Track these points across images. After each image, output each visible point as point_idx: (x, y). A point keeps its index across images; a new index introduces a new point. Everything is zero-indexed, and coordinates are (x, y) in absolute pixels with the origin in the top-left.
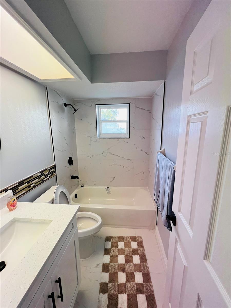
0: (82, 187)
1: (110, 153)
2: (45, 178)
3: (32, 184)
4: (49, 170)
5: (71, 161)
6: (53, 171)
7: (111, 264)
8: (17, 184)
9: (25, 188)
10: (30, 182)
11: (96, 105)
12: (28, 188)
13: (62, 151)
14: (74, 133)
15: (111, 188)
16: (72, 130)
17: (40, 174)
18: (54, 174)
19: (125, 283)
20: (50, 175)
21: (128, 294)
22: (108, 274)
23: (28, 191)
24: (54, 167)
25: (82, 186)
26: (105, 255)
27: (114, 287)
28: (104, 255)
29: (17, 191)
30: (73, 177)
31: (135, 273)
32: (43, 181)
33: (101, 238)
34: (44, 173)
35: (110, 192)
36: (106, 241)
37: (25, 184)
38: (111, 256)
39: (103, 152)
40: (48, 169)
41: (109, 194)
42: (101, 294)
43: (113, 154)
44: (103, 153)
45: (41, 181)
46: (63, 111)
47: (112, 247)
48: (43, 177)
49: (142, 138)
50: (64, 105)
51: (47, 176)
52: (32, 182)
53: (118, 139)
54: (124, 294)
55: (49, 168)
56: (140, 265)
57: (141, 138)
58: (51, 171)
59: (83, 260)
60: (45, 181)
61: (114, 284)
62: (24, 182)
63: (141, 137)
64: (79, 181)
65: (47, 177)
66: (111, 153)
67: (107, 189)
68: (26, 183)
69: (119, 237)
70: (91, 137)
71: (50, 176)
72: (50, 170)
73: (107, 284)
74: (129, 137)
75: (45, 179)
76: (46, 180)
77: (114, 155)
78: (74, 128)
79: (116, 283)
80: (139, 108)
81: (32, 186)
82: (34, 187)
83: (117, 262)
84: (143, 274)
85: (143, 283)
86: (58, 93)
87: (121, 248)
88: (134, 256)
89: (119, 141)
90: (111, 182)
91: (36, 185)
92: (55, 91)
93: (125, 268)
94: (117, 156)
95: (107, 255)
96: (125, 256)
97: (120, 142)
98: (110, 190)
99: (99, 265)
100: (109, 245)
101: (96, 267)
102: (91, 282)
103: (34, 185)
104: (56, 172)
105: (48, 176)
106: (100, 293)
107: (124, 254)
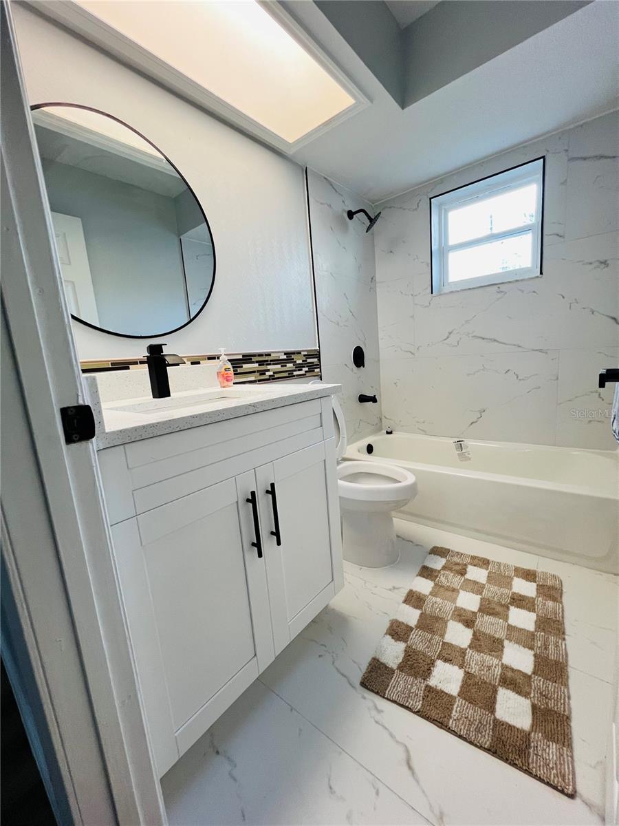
0: (388, 433)
1: (470, 335)
2: (295, 371)
3: (268, 370)
4: (305, 355)
5: (359, 357)
6: (313, 363)
7: (434, 599)
8: (241, 357)
9: (254, 372)
10: (263, 365)
11: (430, 199)
12: (260, 375)
13: (338, 324)
14: (373, 289)
15: (470, 443)
16: (369, 283)
17: (285, 357)
18: (316, 370)
19: (466, 649)
20: (307, 369)
21: (467, 673)
22: (418, 612)
23: (259, 381)
24: (317, 355)
25: (389, 430)
26: (419, 578)
27: (430, 642)
28: (417, 576)
29: (239, 370)
30: (363, 399)
31: (506, 643)
32: (290, 376)
33: (417, 545)
34: (293, 359)
35: (466, 454)
36: (430, 553)
37: (253, 363)
38: (436, 585)
39: (450, 333)
40: (303, 353)
41: (466, 460)
42: (388, 637)
43: (481, 338)
44: (448, 338)
45: (286, 374)
46: (345, 228)
47: (444, 568)
48: (290, 366)
49: (599, 267)
50: (346, 215)
51: (299, 367)
52: (269, 367)
53: (499, 288)
54: (456, 668)
55: (306, 353)
56: (533, 634)
57: (592, 266)
58: (309, 361)
59: (361, 569)
60: (294, 376)
61: (430, 636)
62: (254, 359)
63: (591, 264)
64: (381, 419)
65: (299, 370)
66: (475, 334)
67: (460, 445)
68: (257, 362)
69: (473, 558)
70: (416, 296)
71: (306, 372)
72: (307, 358)
73: (411, 629)
74: (541, 273)
75: (295, 373)
76: (297, 375)
77: (484, 339)
78: (372, 279)
79: (437, 638)
80: (585, 159)
81: (268, 373)
82: (272, 379)
83: (454, 601)
84: (535, 656)
85: (530, 674)
86: (331, 185)
87: (474, 579)
88: (512, 608)
89: (502, 292)
90: (472, 423)
91: (276, 376)
92: (325, 178)
93: (475, 621)
94: (495, 340)
95: (427, 578)
96: (481, 599)
97: (506, 293)
98: (467, 447)
99: (398, 589)
100: (438, 563)
101: (390, 590)
102: (371, 609)
103: (271, 373)
104: (320, 368)
105: (301, 370)
106: (386, 634)
107: (481, 594)
